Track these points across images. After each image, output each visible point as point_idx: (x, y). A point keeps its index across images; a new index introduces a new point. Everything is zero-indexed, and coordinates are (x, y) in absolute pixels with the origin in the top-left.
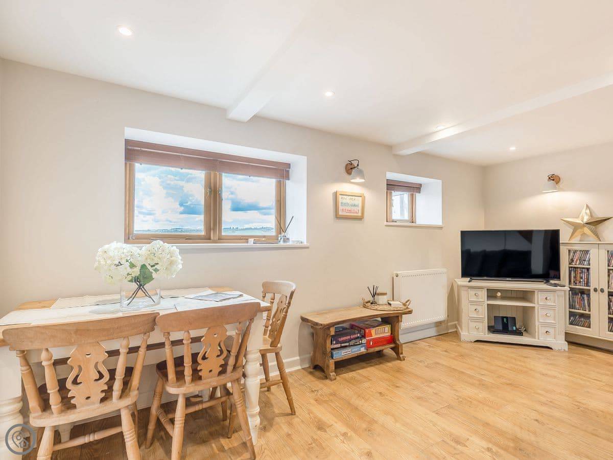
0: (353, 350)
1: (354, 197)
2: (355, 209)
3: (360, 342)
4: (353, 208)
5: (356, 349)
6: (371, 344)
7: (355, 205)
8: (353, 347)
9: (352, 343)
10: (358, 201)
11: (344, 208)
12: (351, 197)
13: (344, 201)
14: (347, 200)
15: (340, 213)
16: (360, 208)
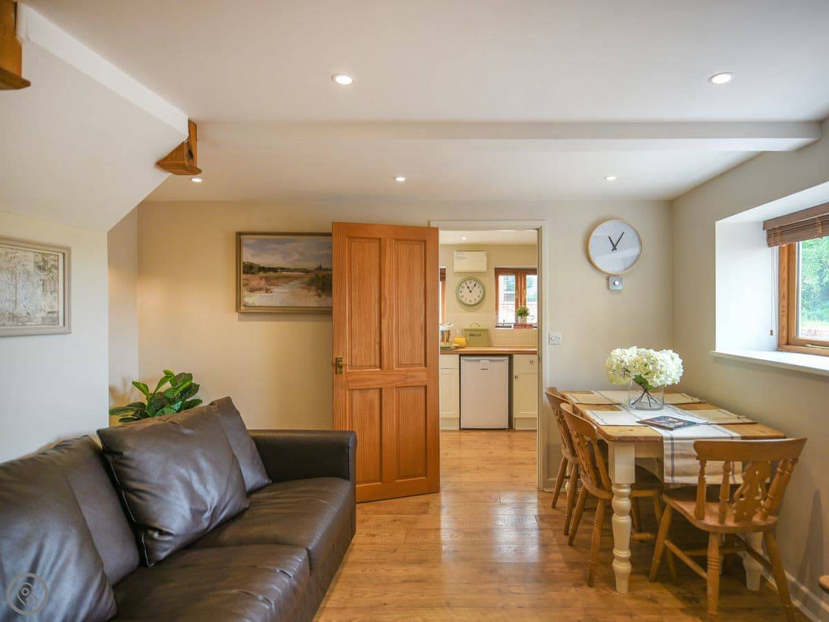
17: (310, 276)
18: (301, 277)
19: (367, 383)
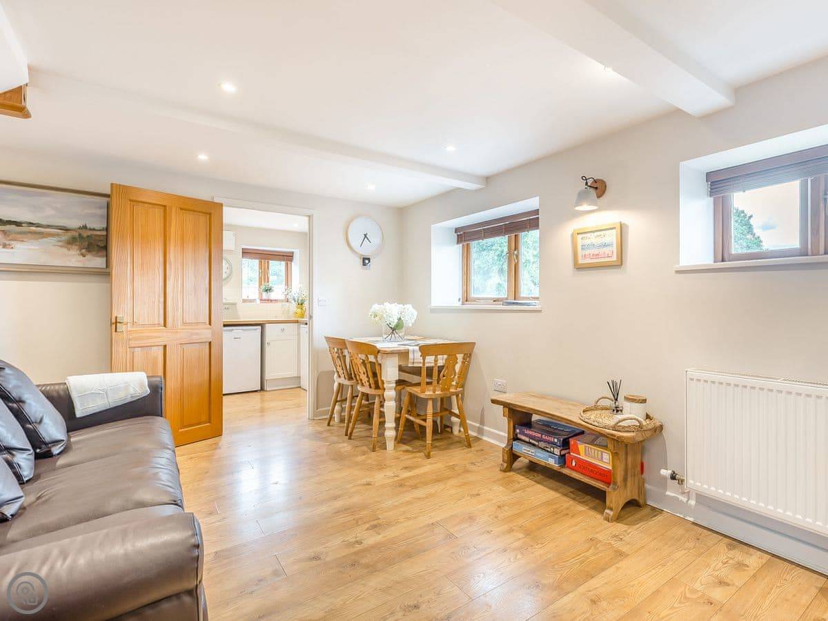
0: (539, 454)
1: (602, 233)
2: (607, 250)
3: (552, 449)
4: (602, 250)
5: (542, 456)
6: (574, 464)
7: (605, 245)
8: (540, 450)
9: (542, 444)
10: (612, 237)
11: (587, 252)
12: (599, 233)
13: (587, 242)
14: (592, 239)
15: (581, 261)
16: (614, 248)
17: (69, 234)
18: (58, 235)
19: (150, 341)
